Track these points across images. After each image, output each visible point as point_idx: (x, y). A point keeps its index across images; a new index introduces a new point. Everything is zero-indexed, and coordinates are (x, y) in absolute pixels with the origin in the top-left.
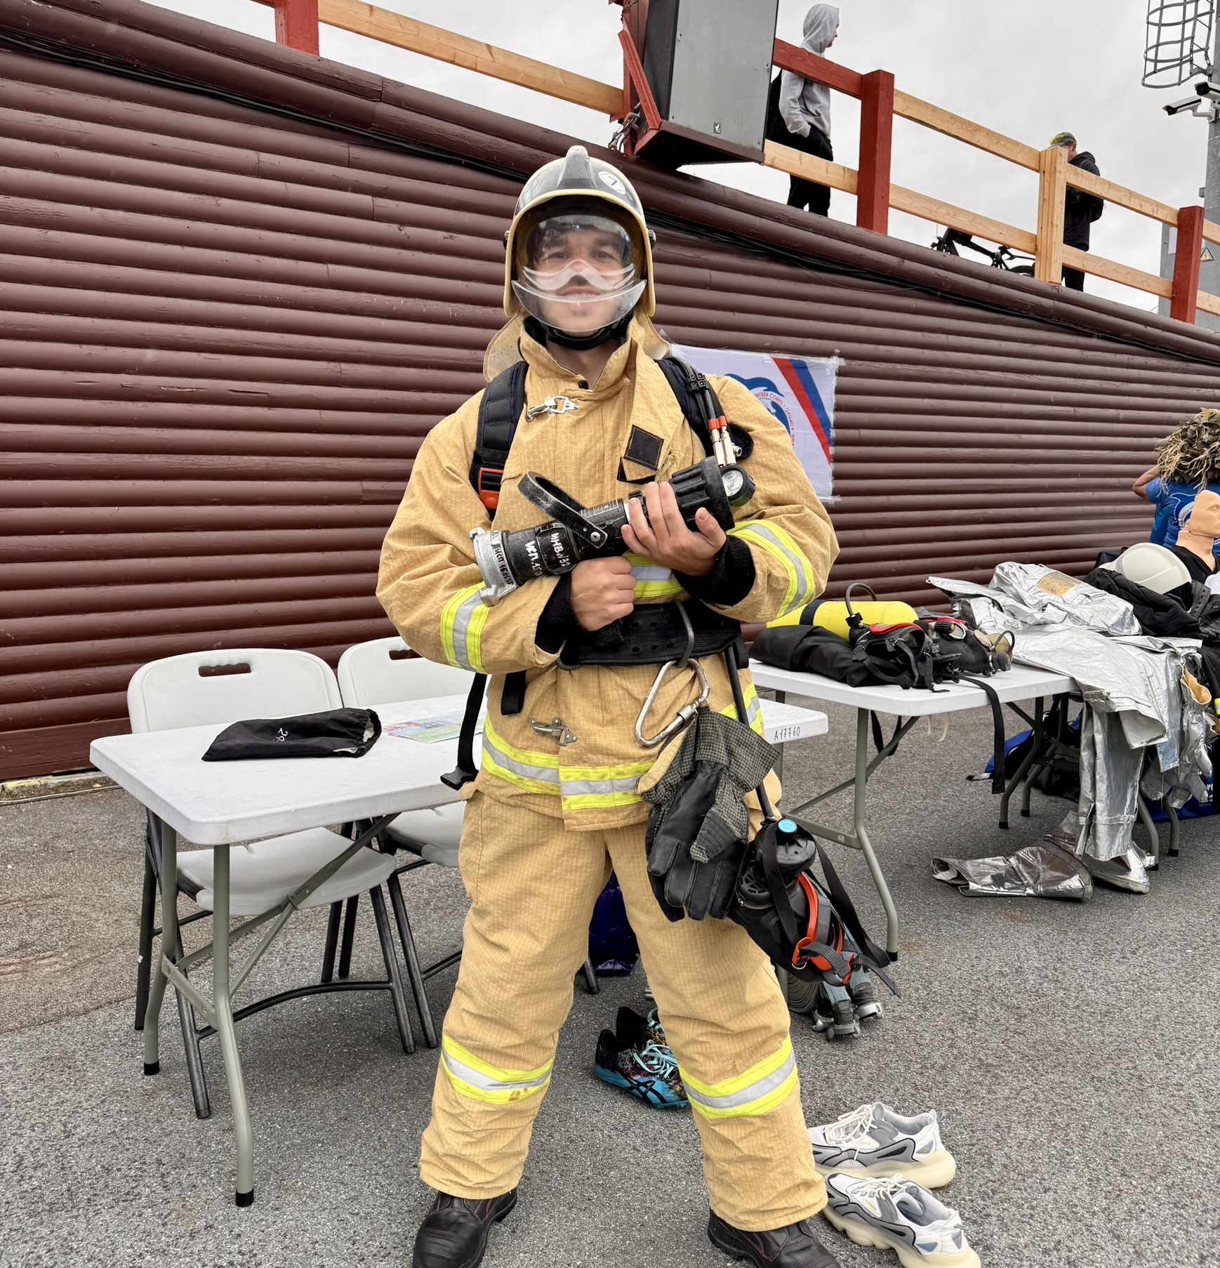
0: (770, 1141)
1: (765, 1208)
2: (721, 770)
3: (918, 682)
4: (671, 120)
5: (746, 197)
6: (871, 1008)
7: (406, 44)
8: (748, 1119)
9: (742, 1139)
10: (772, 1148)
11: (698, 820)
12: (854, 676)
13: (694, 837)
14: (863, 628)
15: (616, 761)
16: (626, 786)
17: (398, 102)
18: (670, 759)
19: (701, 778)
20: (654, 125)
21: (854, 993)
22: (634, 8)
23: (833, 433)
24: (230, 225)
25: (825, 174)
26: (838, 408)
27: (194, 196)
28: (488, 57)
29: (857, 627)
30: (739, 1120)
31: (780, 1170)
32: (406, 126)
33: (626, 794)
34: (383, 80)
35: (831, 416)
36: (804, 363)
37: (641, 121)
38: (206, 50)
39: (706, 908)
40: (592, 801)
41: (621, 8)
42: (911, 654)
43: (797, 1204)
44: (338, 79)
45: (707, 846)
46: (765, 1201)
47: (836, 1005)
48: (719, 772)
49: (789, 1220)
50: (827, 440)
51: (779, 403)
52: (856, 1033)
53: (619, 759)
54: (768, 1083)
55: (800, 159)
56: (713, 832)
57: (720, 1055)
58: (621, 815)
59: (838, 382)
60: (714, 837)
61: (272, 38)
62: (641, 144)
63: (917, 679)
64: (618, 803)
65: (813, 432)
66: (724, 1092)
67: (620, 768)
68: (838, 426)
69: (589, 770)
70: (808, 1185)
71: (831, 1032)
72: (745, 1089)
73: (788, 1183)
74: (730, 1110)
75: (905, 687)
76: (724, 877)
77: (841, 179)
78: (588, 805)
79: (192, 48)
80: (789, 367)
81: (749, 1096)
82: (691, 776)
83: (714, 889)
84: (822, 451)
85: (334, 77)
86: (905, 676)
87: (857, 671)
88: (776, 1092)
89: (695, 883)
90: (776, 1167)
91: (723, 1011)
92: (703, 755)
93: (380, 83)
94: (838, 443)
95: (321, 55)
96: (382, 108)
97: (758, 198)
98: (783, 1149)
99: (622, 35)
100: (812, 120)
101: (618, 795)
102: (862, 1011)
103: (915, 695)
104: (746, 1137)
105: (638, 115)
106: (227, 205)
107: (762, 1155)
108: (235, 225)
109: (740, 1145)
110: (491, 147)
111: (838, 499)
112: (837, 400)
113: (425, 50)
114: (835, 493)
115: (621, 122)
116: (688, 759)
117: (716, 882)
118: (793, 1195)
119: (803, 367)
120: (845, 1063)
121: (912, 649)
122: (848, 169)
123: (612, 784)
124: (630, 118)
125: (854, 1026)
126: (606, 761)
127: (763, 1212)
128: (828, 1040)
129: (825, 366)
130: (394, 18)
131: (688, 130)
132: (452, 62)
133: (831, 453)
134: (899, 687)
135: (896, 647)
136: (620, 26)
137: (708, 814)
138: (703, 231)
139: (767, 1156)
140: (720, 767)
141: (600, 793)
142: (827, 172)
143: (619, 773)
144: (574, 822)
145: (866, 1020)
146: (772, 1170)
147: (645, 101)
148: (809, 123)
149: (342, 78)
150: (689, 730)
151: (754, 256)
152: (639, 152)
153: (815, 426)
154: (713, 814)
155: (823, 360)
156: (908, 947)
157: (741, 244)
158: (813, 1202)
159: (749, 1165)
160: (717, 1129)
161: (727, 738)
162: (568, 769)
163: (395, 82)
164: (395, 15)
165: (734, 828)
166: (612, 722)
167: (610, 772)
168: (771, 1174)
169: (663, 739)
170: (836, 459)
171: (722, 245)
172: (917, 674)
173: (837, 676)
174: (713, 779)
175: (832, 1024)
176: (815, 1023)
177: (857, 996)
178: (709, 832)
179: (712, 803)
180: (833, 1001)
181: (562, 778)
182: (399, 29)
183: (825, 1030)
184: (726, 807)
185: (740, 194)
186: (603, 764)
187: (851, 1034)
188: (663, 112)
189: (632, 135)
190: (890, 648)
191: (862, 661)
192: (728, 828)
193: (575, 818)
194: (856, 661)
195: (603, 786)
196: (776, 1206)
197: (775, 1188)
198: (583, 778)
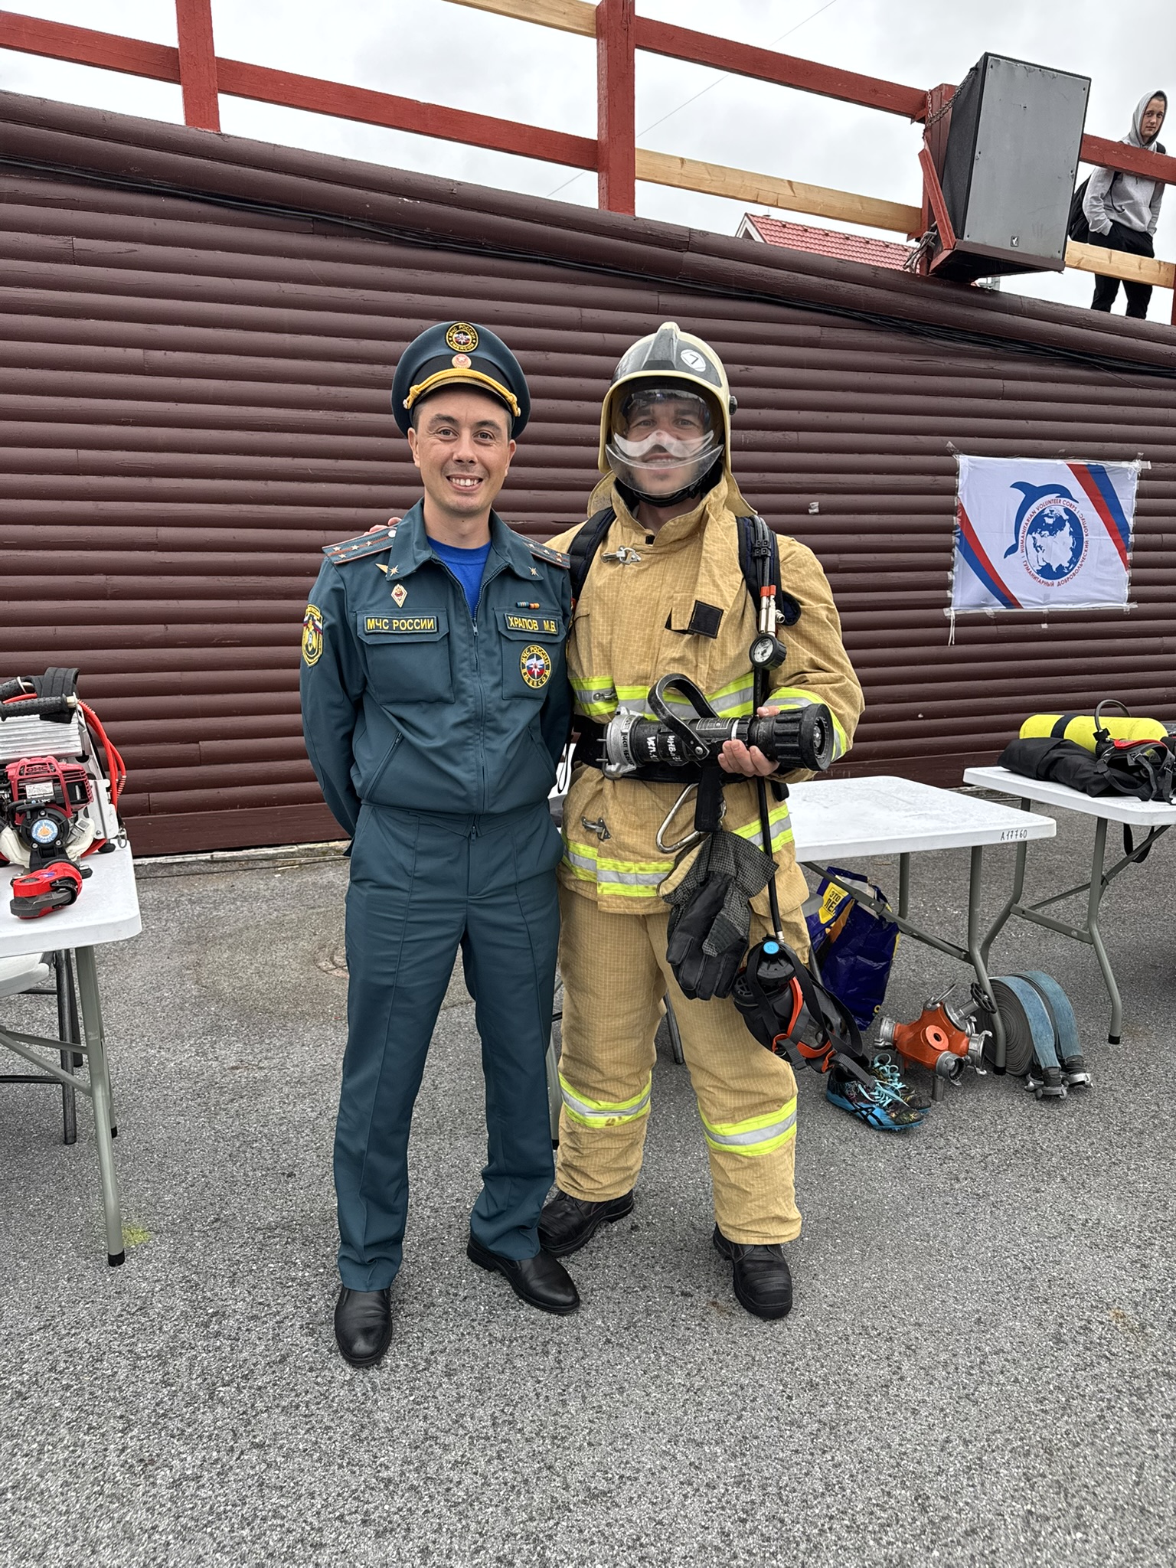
0: (753, 1180)
1: (741, 1227)
2: (731, 879)
3: (1156, 795)
4: (966, 238)
5: (1046, 305)
6: (1080, 1077)
7: (713, 191)
8: (739, 1157)
9: (732, 1170)
10: (753, 1185)
11: (709, 921)
12: (1093, 787)
13: (705, 935)
14: (1110, 742)
15: (639, 858)
16: (647, 881)
17: (705, 250)
18: (688, 868)
19: (712, 887)
20: (949, 245)
21: (1066, 1063)
22: (936, 126)
23: (1132, 538)
24: (556, 376)
25: (1138, 271)
26: (1139, 513)
27: (528, 353)
28: (789, 192)
29: (1104, 741)
30: (732, 1155)
31: (757, 1203)
32: (711, 271)
33: (647, 887)
34: (690, 230)
35: (1131, 521)
36: (1103, 468)
37: (937, 239)
38: (541, 223)
39: (712, 991)
40: (618, 889)
41: (922, 126)
42: (1150, 769)
43: (767, 1231)
44: (651, 235)
45: (716, 944)
46: (741, 1222)
47: (1046, 1070)
48: (728, 882)
49: (759, 1241)
50: (1124, 546)
51: (1073, 510)
52: (1063, 1095)
53: (642, 857)
54: (762, 1135)
55: (1110, 258)
56: (722, 931)
57: (722, 1105)
58: (643, 904)
59: (1140, 486)
60: (722, 935)
61: (594, 204)
62: (935, 263)
63: (1155, 792)
64: (641, 895)
65: (1109, 537)
66: (721, 1132)
67: (643, 865)
68: (1136, 531)
69: (619, 863)
70: (783, 1220)
71: (1040, 1092)
72: (739, 1135)
73: (762, 1215)
74: (726, 1146)
75: (1144, 799)
76: (728, 966)
77: (1155, 273)
78: (618, 893)
79: (529, 223)
80: (1085, 472)
81: (741, 1141)
82: (704, 884)
83: (719, 976)
84: (1118, 557)
85: (646, 234)
86: (1144, 789)
87: (1096, 783)
88: (765, 1144)
89: (705, 972)
90: (754, 1200)
91: (727, 1071)
92: (716, 867)
93: (687, 234)
94: (1137, 548)
95: (638, 214)
96: (689, 256)
97: (1057, 304)
98: (762, 1188)
99: (922, 155)
100: (1114, 216)
101: (641, 887)
102: (1073, 1079)
103: (1152, 806)
104: (735, 1170)
105: (935, 233)
106: (555, 358)
107: (744, 1188)
108: (560, 376)
109: (730, 1175)
110: (788, 282)
111: (1134, 605)
112: (1138, 504)
113: (730, 194)
114: (1130, 600)
115: (918, 240)
116: (703, 868)
117: (721, 971)
118: (767, 1224)
119: (1102, 471)
120: (1048, 1118)
121: (1152, 764)
122: (1164, 263)
123: (636, 877)
124: (926, 237)
125: (1062, 1090)
126: (632, 857)
127: (740, 1230)
128: (1037, 1099)
129: (1126, 470)
130: (703, 168)
131: (984, 246)
132: (755, 202)
133: (1128, 558)
134: (1138, 799)
135: (1136, 761)
136: (921, 145)
137: (718, 917)
138: (997, 342)
139: (748, 1190)
140: (730, 877)
141: (626, 883)
142: (1140, 268)
143: (641, 869)
144: (605, 904)
145: (1075, 1087)
146: (751, 1201)
147: (941, 221)
148: (1111, 220)
149: (654, 234)
150: (704, 845)
151: (1051, 363)
152: (935, 270)
153: (1111, 532)
154: (722, 916)
155: (1125, 464)
156: (1133, 1034)
157: (1038, 352)
158: (783, 1234)
159: (735, 1192)
160: (716, 1156)
161: (736, 853)
162: (603, 860)
163: (701, 231)
164: (704, 164)
165: (738, 928)
166: (642, 827)
167: (635, 868)
168: (749, 1204)
169: (680, 848)
170: (1133, 565)
171: (1018, 355)
172: (1155, 787)
173: (1078, 786)
174: (722, 888)
175: (1042, 1086)
176: (1027, 1084)
177: (1068, 1065)
178: (718, 932)
179: (721, 907)
180: (1043, 1067)
181: (598, 867)
182: (708, 177)
183: (1035, 1090)
184: (733, 911)
185: (1038, 302)
186: (629, 860)
187: (1058, 1096)
188: (959, 232)
189: (929, 252)
190: (1131, 762)
191: (1102, 773)
192: (734, 928)
193: (607, 902)
194: (1097, 773)
195: (628, 879)
196: (750, 1229)
197: (751, 1215)
198: (614, 869)
